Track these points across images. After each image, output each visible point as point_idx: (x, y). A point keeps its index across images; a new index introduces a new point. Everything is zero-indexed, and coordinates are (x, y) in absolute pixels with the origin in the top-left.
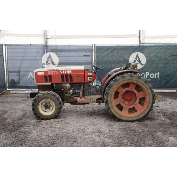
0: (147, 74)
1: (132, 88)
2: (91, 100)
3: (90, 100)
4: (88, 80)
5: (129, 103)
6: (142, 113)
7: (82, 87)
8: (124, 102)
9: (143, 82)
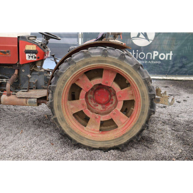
0: (155, 54)
1: (108, 80)
2: (28, 100)
3: (25, 100)
4: (27, 58)
5: (103, 108)
6: (127, 133)
7: (16, 72)
8: (95, 105)
9: (130, 67)
